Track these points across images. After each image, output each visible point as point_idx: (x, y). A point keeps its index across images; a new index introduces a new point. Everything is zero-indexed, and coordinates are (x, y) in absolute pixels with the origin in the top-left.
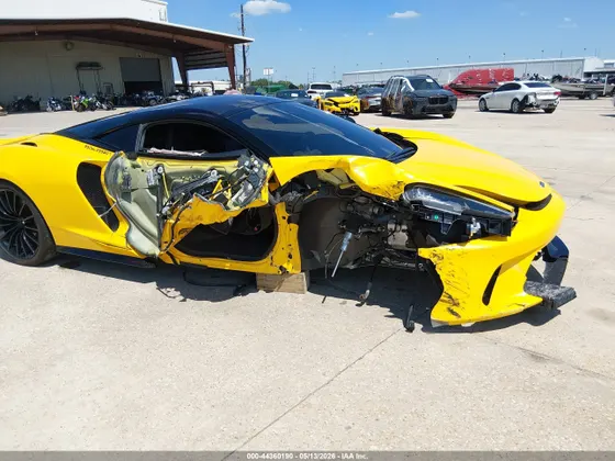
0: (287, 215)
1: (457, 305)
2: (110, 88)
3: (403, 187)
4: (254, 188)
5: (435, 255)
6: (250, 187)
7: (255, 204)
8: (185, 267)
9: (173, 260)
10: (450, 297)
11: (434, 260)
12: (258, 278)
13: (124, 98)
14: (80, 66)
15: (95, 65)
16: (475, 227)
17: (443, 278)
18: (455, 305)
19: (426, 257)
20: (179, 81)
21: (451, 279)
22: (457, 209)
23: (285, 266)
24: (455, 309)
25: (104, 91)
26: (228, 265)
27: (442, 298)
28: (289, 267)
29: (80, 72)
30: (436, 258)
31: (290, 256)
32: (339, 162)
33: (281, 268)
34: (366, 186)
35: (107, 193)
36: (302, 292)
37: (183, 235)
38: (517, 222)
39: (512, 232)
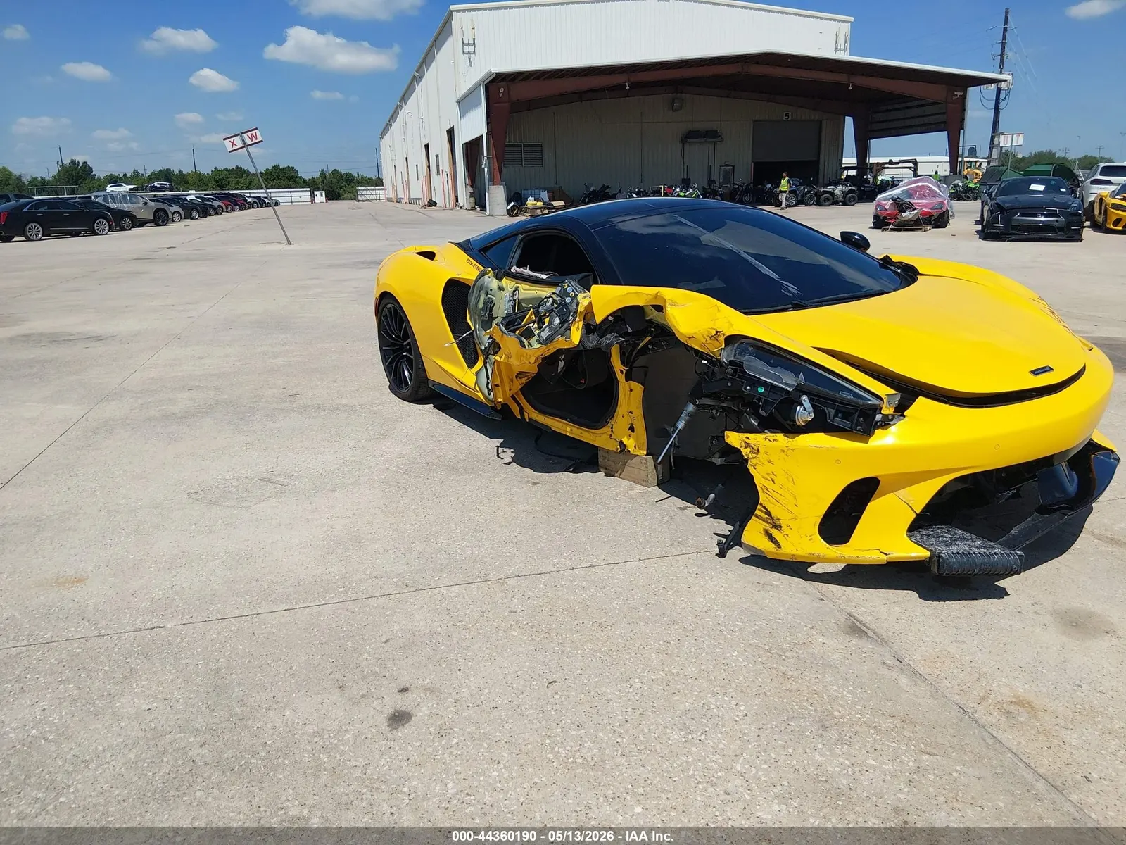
0: (624, 369)
1: (778, 527)
2: (728, 174)
3: (722, 339)
4: (562, 323)
5: (748, 445)
6: (557, 321)
7: (560, 343)
8: (534, 426)
9: (522, 414)
10: (768, 513)
11: (745, 451)
12: (600, 453)
13: (746, 191)
14: (690, 136)
15: (711, 136)
16: (804, 413)
17: (758, 481)
18: (774, 527)
19: (737, 445)
20: (850, 160)
21: (769, 485)
22: (788, 381)
23: (625, 441)
24: (775, 533)
25: (718, 178)
26: (568, 429)
27: (757, 512)
28: (630, 443)
29: (687, 147)
30: (748, 450)
31: (632, 429)
32: (656, 296)
33: (621, 443)
34: (682, 334)
35: (468, 318)
36: (645, 483)
37: (524, 380)
38: (904, 417)
39: (880, 430)
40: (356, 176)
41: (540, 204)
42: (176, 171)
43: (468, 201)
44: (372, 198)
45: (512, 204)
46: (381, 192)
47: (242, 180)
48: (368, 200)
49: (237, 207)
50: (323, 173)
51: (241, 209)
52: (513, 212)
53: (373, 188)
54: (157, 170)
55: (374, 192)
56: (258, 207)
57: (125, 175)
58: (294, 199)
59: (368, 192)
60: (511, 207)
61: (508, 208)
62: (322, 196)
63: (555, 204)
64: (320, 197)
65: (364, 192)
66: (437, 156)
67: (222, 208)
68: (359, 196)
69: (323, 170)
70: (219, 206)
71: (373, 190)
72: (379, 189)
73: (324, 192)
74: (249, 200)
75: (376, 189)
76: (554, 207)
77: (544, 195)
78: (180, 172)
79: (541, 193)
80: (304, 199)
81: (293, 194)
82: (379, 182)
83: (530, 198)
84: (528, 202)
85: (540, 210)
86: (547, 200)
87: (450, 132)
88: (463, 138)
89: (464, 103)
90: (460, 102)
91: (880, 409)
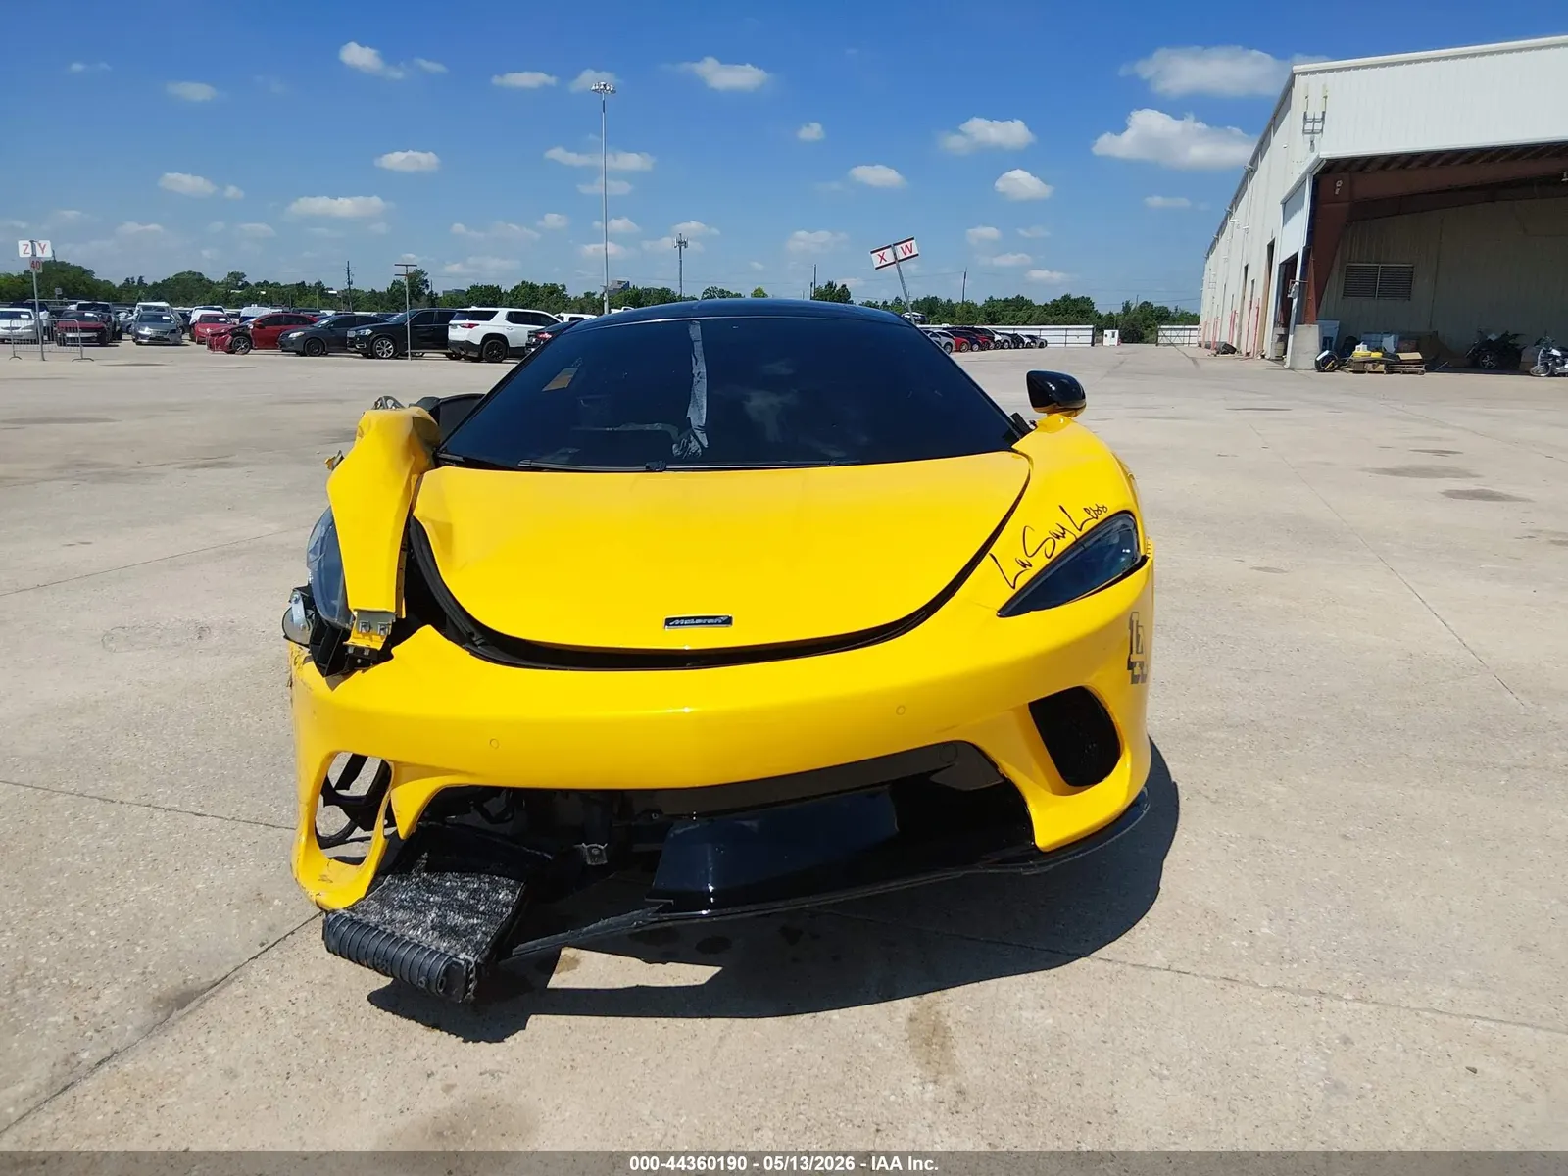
38: (390, 657)
39: (358, 674)
40: (1173, 310)
41: (1377, 355)
42: (944, 300)
43: (1274, 347)
44: (1177, 341)
45: (1326, 352)
46: (1193, 333)
47: (1021, 313)
48: (1172, 344)
49: (976, 347)
50: (1127, 307)
51: (982, 348)
52: (1325, 365)
53: (1181, 327)
54: (921, 298)
55: (1181, 333)
56: (1010, 348)
57: (885, 302)
58: (1069, 340)
59: (1174, 333)
60: (1325, 357)
61: (1318, 359)
62: (1113, 337)
63: (1404, 356)
64: (1111, 338)
65: (1168, 333)
66: (1253, 282)
67: (951, 346)
68: (1160, 338)
69: (1127, 303)
70: (948, 343)
71: (1181, 330)
72: (1190, 330)
73: (1117, 332)
74: (997, 338)
75: (1185, 329)
76: (1402, 362)
77: (1389, 343)
78: (949, 301)
79: (1385, 339)
80: (1082, 340)
81: (1069, 333)
82: (1193, 320)
83: (1361, 346)
84: (1356, 351)
85: (1371, 365)
86: (1391, 349)
87: (1271, 247)
88: (1281, 256)
89: (1289, 205)
90: (1284, 203)
91: (347, 634)
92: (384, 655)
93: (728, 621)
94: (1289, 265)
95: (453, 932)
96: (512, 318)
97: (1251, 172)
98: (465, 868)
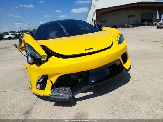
13: (139, 24)
15: (133, 16)
18: (31, 85)
20: (158, 19)
25: (135, 22)
29: (129, 18)
38: (48, 61)
39: (43, 64)
87: (92, 19)
88: (94, 20)
89: (94, 15)
90: (93, 15)
91: (41, 59)
92: (47, 61)
93: (93, 49)
94: (95, 21)
95: (66, 94)
96: (11, 34)
97: (89, 12)
98: (62, 86)
